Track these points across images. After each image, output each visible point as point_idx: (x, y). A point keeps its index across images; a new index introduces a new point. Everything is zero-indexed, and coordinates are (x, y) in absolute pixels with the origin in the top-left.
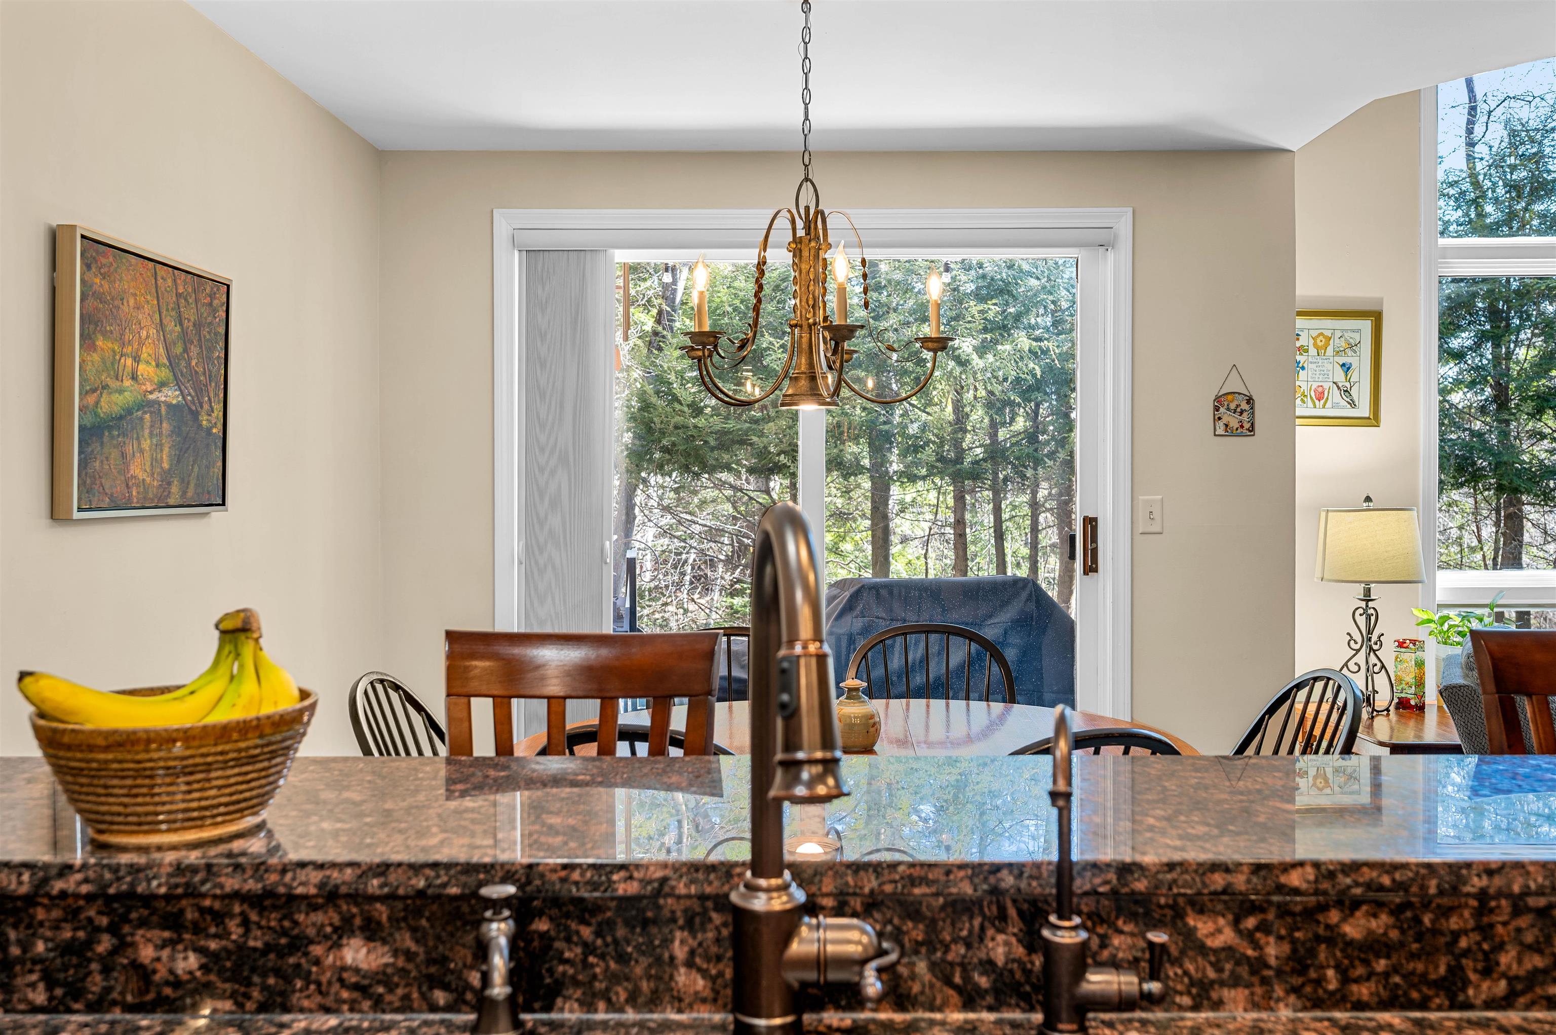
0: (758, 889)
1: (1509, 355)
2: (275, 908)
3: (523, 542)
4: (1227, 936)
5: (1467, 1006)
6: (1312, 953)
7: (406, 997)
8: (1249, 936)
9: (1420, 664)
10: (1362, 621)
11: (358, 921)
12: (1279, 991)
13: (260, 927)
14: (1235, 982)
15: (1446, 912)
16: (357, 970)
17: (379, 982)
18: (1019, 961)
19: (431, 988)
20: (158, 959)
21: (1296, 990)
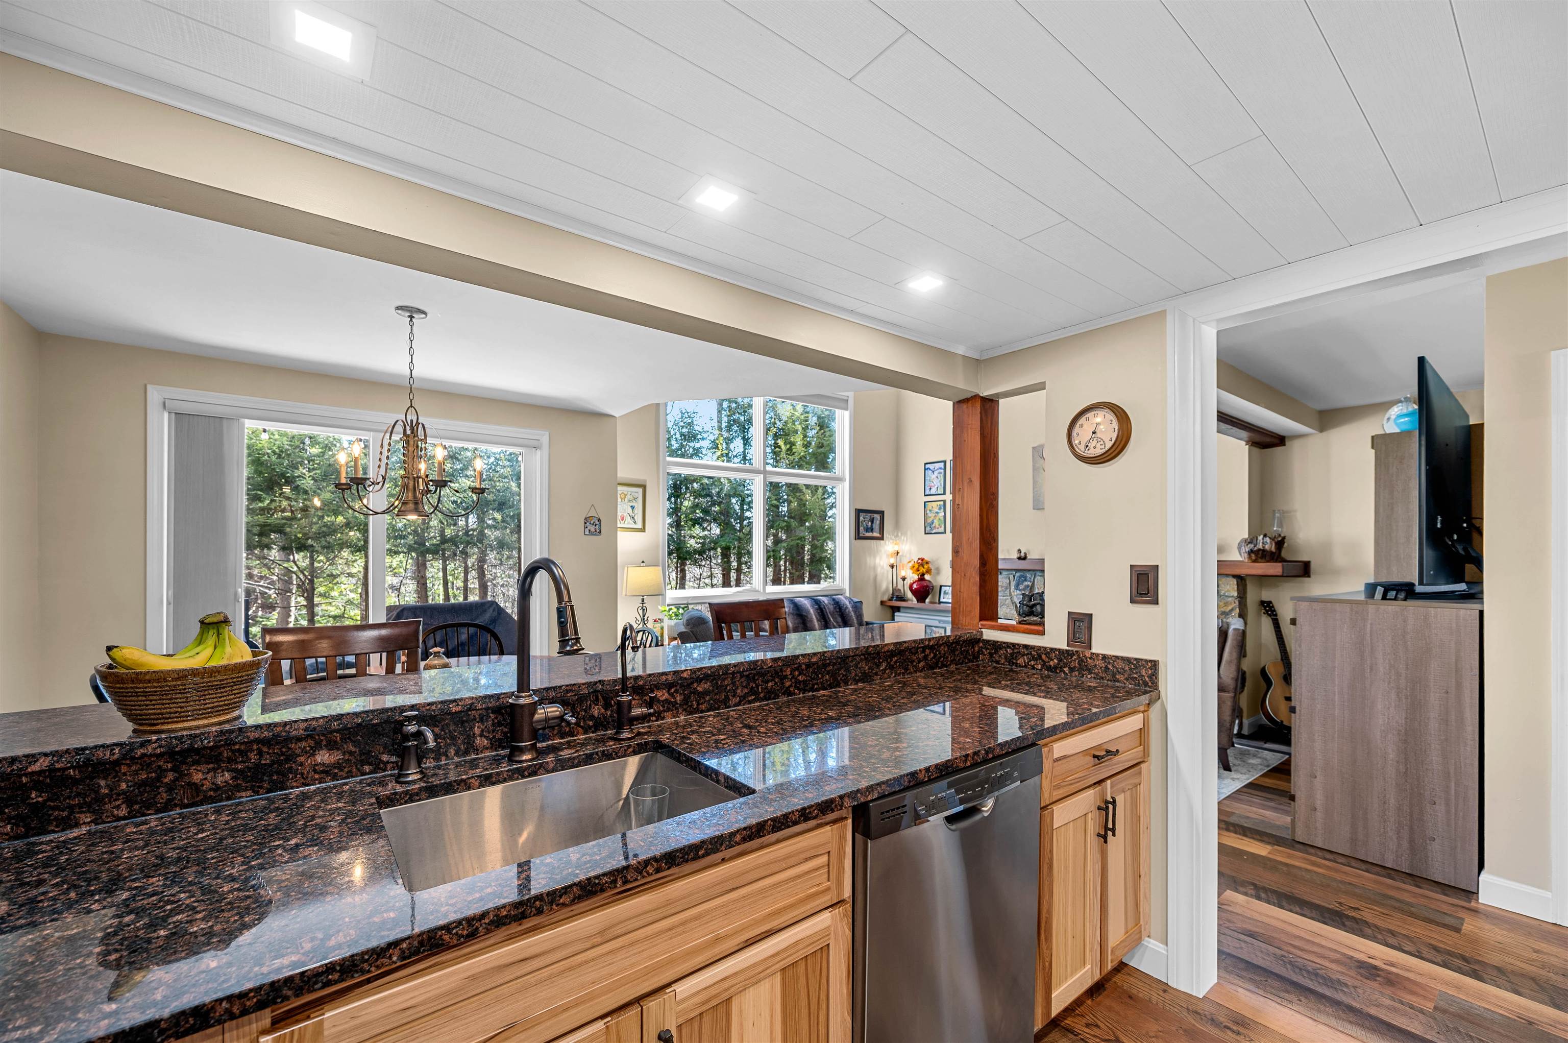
0: (522, 697)
1: (681, 503)
2: (277, 743)
3: (171, 592)
4: (666, 696)
5: (730, 707)
6: (689, 697)
7: (350, 771)
8: (671, 695)
9: (662, 628)
10: (641, 612)
11: (324, 743)
12: (680, 711)
13: (268, 753)
14: (668, 710)
15: (724, 680)
16: (324, 764)
17: (335, 768)
18: (602, 714)
19: (362, 766)
20: (206, 779)
21: (685, 710)
